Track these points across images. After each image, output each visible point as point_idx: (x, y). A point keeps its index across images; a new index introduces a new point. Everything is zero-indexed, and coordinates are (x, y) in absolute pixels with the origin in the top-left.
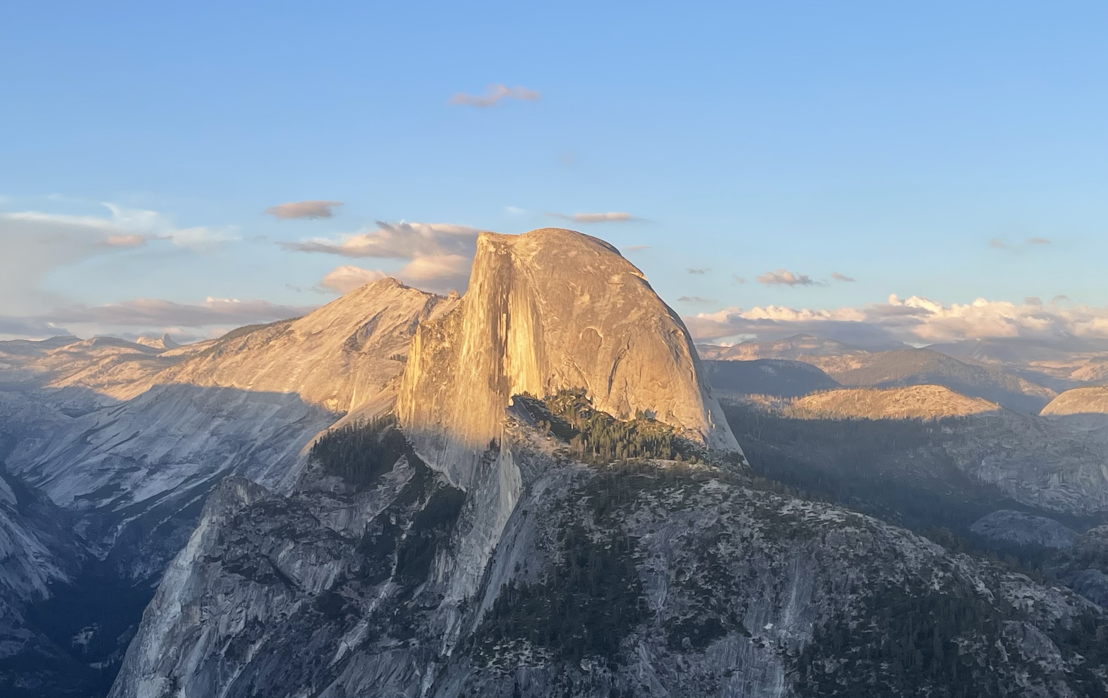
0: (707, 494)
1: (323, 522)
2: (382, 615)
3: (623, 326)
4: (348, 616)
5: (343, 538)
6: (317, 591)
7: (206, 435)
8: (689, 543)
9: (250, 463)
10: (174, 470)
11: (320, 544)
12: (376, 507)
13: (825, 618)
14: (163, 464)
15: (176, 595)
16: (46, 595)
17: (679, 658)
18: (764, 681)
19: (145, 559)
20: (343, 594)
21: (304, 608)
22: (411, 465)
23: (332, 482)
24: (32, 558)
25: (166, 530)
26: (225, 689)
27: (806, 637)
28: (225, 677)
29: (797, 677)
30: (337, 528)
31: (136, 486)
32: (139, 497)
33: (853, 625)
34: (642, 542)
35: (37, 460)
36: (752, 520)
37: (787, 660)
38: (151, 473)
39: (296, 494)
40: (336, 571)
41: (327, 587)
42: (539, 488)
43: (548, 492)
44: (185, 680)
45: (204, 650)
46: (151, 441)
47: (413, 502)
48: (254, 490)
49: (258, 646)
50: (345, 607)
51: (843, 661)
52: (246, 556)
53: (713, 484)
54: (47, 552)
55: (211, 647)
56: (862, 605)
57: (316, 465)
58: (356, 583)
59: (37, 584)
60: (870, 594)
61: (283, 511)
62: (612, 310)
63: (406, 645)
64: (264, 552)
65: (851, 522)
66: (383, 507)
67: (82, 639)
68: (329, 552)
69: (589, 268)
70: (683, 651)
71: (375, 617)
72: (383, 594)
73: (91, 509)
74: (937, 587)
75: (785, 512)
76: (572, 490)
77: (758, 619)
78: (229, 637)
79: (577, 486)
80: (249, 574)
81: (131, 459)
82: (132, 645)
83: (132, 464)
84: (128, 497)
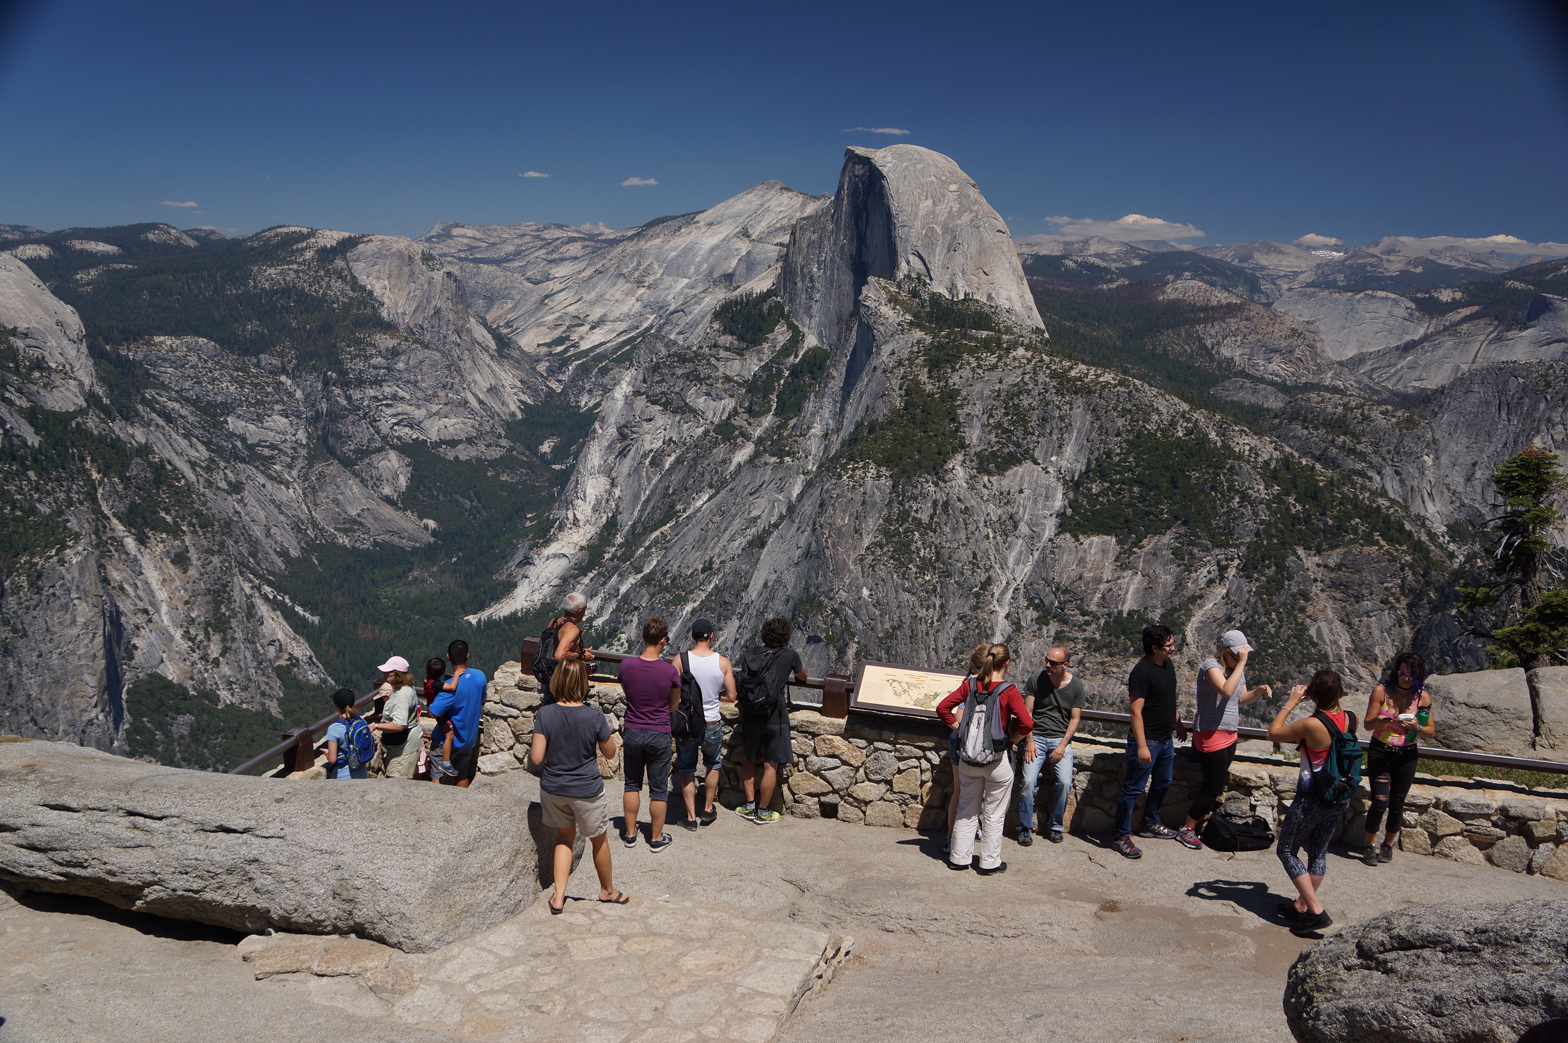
0: (1015, 359)
1: (721, 369)
2: (765, 439)
3: (957, 226)
4: (739, 440)
5: (736, 382)
6: (716, 421)
7: (633, 300)
8: (999, 396)
9: (665, 323)
10: (609, 326)
11: (719, 385)
12: (761, 360)
13: (1096, 453)
14: (601, 322)
15: (613, 420)
16: (519, 416)
17: (986, 478)
18: (1047, 498)
19: (590, 391)
20: (736, 423)
21: (706, 433)
22: (789, 328)
23: (726, 340)
24: (508, 389)
25: (604, 371)
26: (650, 487)
27: (1080, 467)
28: (649, 480)
29: (1071, 495)
30: (732, 374)
31: (582, 338)
32: (584, 346)
33: (1117, 459)
34: (964, 393)
35: (509, 316)
36: (1048, 380)
37: (1065, 483)
38: (593, 328)
39: (701, 347)
40: (730, 407)
41: (724, 418)
42: (886, 350)
43: (893, 353)
44: (620, 480)
45: (634, 459)
46: (593, 303)
47: (789, 356)
48: (670, 344)
49: (672, 459)
50: (737, 432)
51: (1106, 485)
52: (663, 393)
53: (1021, 351)
54: (519, 384)
55: (638, 458)
56: (1124, 445)
57: (716, 326)
58: (746, 416)
59: (513, 408)
60: (1131, 437)
61: (691, 360)
62: (949, 213)
63: (782, 462)
64: (677, 390)
65: (1121, 383)
66: (766, 359)
67: (546, 448)
68: (725, 391)
69: (933, 178)
70: (990, 474)
71: (760, 441)
72: (766, 424)
73: (550, 354)
74: (1180, 434)
75: (1073, 373)
76: (911, 352)
77: (1046, 452)
78: (651, 451)
79: (915, 349)
80: (666, 406)
81: (577, 317)
82: (582, 455)
83: (578, 321)
84: (575, 345)
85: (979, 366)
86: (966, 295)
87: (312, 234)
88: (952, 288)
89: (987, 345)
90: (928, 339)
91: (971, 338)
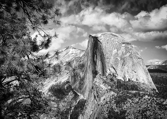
0: (144, 99)
3: (125, 57)
22: (73, 93)
34: (128, 112)
47: (74, 102)
76: (110, 99)
79: (112, 98)
85: (133, 102)
86: (129, 79)
88: (124, 77)
89: (135, 95)
90: (116, 94)
91: (130, 93)
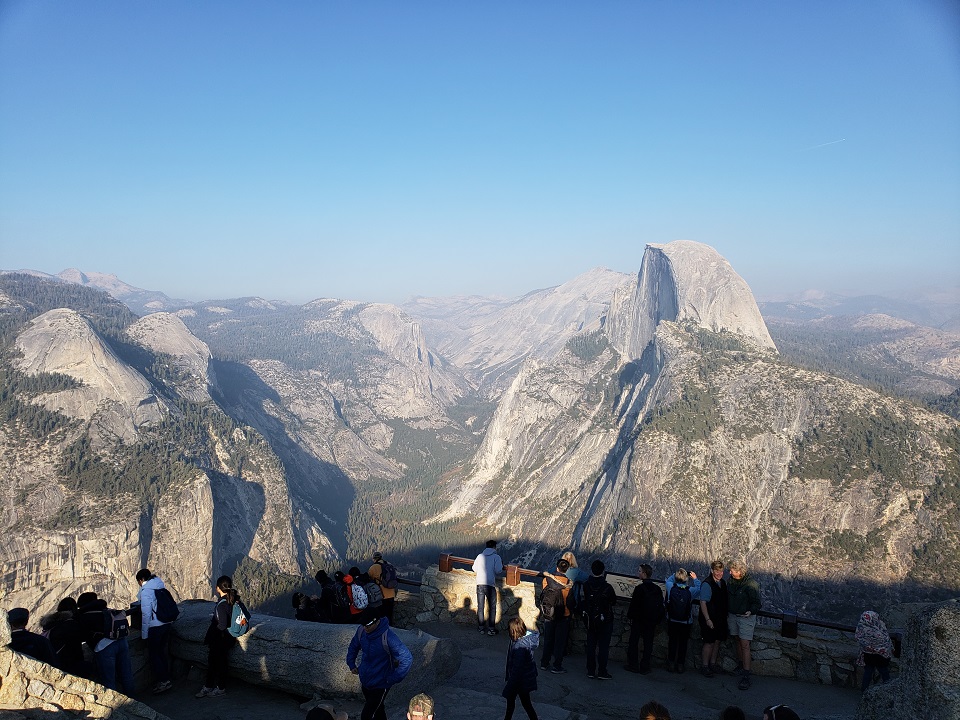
1: (571, 377)
2: (597, 418)
3: (716, 287)
4: (582, 418)
5: (579, 384)
6: (568, 407)
7: (519, 338)
8: (746, 390)
9: (538, 351)
10: (505, 353)
11: (569, 386)
12: (594, 371)
13: (814, 426)
14: (500, 351)
15: (508, 406)
16: (455, 404)
17: (739, 442)
18: (781, 455)
19: (495, 391)
20: (580, 408)
21: (563, 413)
23: (573, 359)
24: (448, 388)
25: (503, 378)
26: (530, 445)
27: (803, 434)
28: (529, 441)
29: (798, 453)
30: (577, 380)
31: (490, 360)
32: (491, 364)
33: (828, 430)
34: (723, 389)
35: (449, 348)
36: (779, 380)
37: (793, 445)
38: (496, 354)
39: (559, 364)
40: (576, 398)
41: (572, 405)
42: (672, 364)
44: (512, 441)
45: (520, 429)
46: (496, 340)
48: (540, 363)
49: (543, 429)
50: (580, 414)
51: (822, 446)
52: (537, 391)
53: (760, 362)
54: (455, 386)
55: (522, 429)
56: (833, 421)
57: (567, 351)
58: (585, 404)
59: (451, 399)
60: (838, 416)
61: (553, 372)
62: (711, 279)
63: (608, 432)
64: (545, 389)
65: (829, 381)
66: (598, 371)
67: (469, 422)
68: (574, 390)
69: (700, 259)
70: (741, 439)
71: (594, 419)
72: (598, 409)
73: (472, 369)
74: (874, 413)
75: (796, 376)
76: (689, 365)
77: (779, 425)
78: (530, 424)
79: (691, 363)
80: (538, 398)
81: (487, 348)
82: (489, 427)
83: (487, 350)
84: (486, 364)
85: (732, 372)
86: (723, 329)
87: (339, 303)
88: (714, 326)
89: (737, 359)
90: (699, 357)
91: (727, 355)
